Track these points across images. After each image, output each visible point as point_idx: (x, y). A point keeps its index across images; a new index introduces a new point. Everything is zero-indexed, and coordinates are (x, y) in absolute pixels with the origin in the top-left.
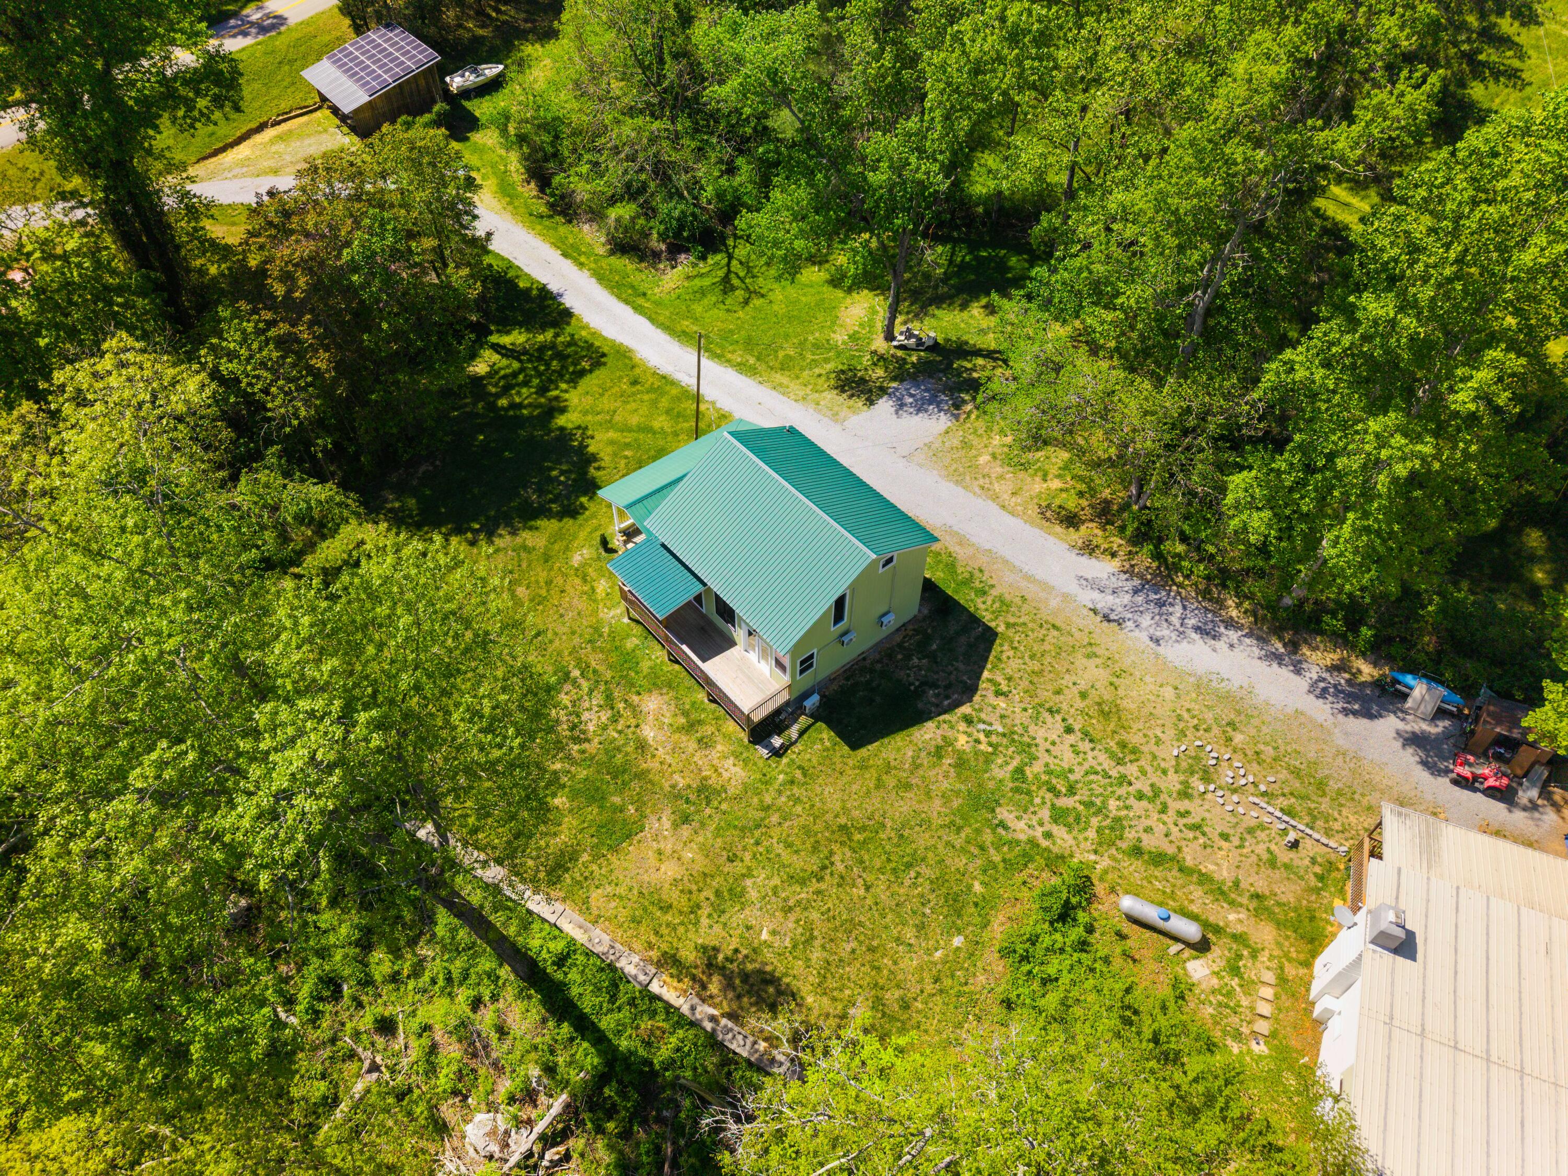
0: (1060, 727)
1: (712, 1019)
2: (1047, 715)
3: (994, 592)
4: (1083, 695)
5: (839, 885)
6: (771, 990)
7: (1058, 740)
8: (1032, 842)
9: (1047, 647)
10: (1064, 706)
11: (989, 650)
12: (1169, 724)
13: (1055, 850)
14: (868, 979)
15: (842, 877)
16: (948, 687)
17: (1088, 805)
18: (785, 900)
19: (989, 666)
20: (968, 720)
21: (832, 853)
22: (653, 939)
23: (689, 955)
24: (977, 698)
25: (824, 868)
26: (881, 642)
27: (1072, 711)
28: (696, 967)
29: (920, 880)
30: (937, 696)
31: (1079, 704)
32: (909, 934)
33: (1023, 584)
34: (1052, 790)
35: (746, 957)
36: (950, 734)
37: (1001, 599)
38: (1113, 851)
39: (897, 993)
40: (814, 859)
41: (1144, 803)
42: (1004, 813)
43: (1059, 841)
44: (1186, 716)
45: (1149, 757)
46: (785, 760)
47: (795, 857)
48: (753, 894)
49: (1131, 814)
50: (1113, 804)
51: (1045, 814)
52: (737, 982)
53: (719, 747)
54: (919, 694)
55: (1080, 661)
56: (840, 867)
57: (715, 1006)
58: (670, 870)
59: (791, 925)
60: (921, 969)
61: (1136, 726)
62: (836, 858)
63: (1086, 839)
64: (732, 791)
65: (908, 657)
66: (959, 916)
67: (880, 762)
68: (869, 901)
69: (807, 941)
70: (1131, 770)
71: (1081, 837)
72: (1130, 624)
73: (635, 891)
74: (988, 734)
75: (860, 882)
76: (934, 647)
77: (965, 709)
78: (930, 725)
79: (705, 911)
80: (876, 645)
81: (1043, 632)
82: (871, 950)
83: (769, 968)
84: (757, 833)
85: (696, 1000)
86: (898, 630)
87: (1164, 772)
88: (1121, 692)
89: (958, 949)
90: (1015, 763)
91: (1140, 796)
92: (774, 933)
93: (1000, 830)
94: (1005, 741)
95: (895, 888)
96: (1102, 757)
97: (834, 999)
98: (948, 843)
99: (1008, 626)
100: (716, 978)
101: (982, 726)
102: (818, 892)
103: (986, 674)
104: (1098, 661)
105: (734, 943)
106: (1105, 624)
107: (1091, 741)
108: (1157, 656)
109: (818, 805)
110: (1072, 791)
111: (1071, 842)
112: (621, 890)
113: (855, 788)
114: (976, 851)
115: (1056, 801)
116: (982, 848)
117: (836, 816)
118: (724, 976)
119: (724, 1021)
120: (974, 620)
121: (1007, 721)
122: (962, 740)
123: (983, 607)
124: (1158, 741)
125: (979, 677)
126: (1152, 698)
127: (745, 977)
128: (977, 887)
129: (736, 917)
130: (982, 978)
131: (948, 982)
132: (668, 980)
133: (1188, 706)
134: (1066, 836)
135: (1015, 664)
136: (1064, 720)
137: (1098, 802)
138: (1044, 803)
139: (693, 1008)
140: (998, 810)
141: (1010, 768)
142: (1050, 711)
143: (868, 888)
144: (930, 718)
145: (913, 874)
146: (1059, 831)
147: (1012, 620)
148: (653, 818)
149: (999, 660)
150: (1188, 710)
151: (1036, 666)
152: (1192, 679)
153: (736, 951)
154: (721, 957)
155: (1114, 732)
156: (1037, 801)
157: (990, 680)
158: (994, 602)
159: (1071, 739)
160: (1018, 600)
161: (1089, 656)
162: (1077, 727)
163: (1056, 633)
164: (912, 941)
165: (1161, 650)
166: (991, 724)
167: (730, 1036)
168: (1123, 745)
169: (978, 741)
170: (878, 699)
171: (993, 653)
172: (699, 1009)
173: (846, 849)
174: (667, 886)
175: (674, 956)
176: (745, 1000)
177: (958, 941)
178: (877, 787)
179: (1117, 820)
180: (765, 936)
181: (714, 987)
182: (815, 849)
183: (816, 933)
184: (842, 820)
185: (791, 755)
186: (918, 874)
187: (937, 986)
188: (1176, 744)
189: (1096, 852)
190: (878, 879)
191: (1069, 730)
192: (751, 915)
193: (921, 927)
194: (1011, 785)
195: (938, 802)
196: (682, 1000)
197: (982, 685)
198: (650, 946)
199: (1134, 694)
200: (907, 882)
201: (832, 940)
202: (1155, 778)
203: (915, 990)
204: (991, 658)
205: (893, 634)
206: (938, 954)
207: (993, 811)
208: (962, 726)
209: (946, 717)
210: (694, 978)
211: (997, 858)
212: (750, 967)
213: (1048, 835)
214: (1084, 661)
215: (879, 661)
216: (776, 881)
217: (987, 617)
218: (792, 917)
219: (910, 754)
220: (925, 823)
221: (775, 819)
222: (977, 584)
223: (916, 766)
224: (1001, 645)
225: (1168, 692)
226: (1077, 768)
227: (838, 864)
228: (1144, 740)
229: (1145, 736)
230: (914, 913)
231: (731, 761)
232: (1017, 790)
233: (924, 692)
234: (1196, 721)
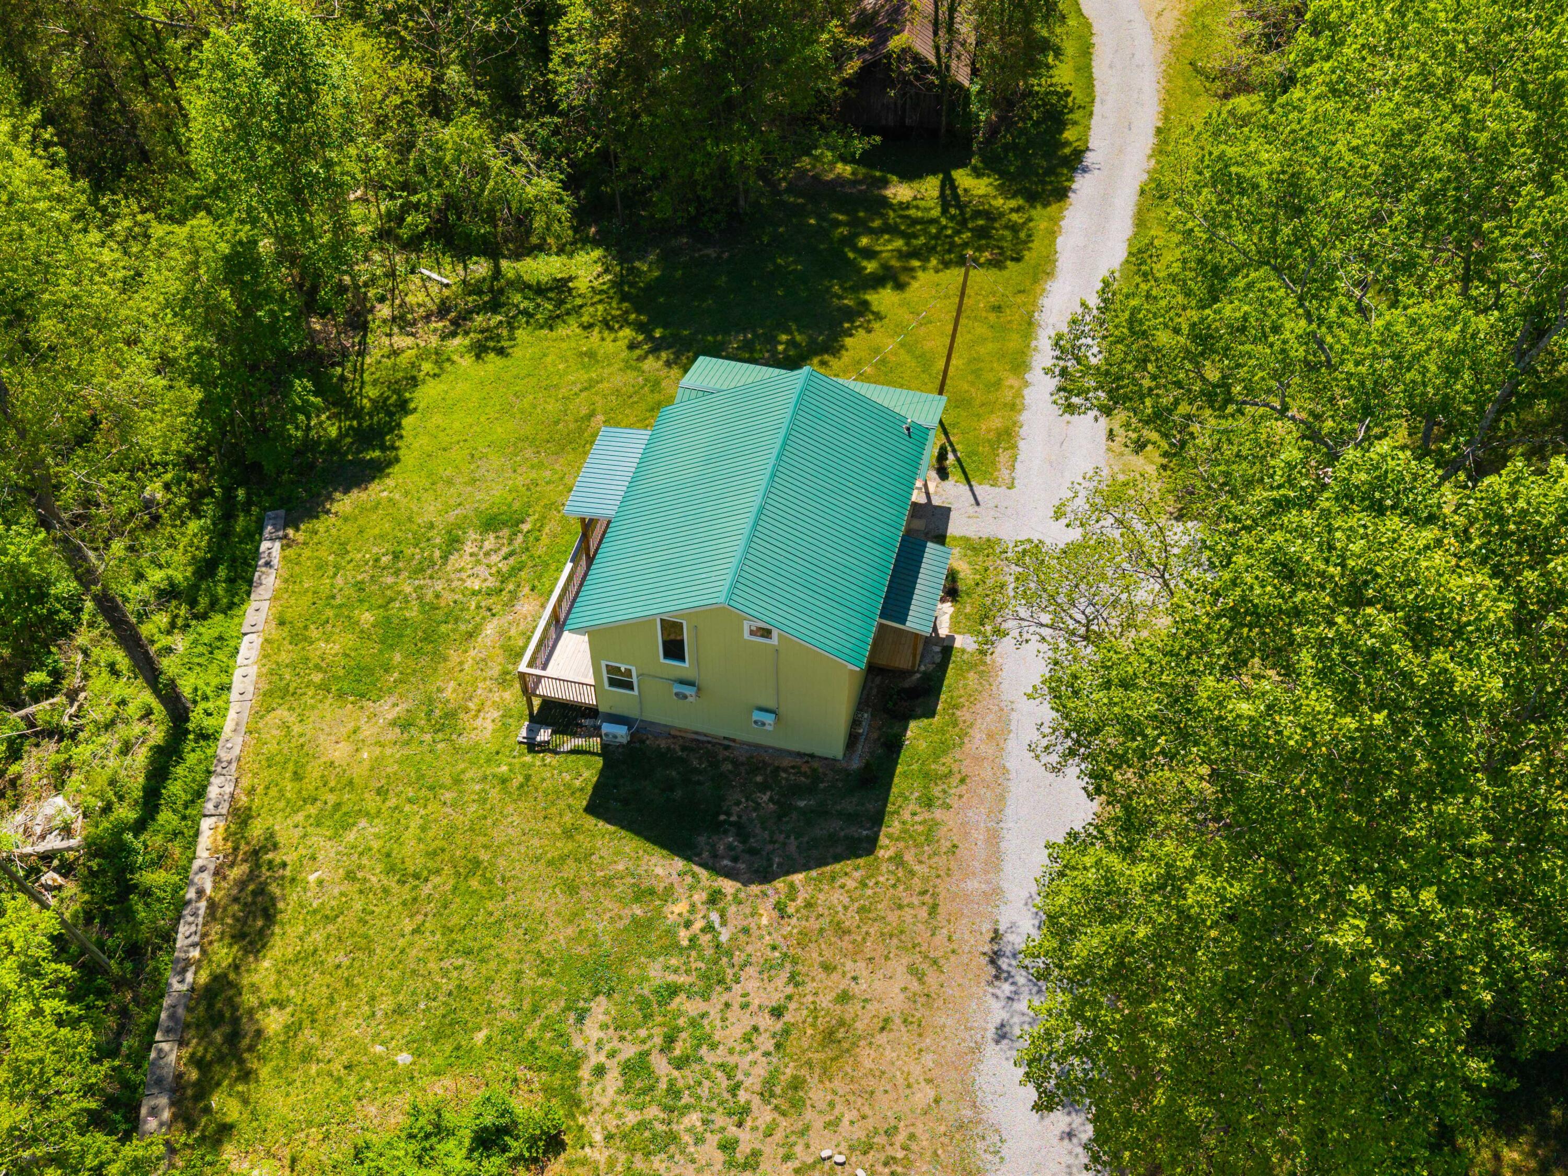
0: (776, 999)
1: (200, 893)
2: (785, 975)
3: (938, 814)
4: (844, 997)
5: (404, 903)
6: (260, 923)
7: (754, 1007)
8: (576, 1061)
9: (892, 917)
10: (810, 986)
11: (837, 859)
12: (870, 1123)
13: (583, 1090)
14: (315, 1002)
15: (415, 900)
16: (753, 852)
17: (673, 1091)
18: (360, 867)
19: (814, 873)
20: (714, 898)
21: (438, 872)
22: (260, 790)
23: (257, 830)
24: (755, 889)
25: (416, 876)
26: (766, 748)
27: (810, 998)
28: (248, 843)
29: (455, 974)
30: (730, 847)
31: (825, 1001)
32: (386, 1004)
33: (979, 835)
34: (670, 1040)
35: (283, 878)
36: (680, 891)
37: (932, 827)
38: (623, 1157)
39: (315, 1040)
40: (420, 861)
41: (719, 1157)
42: (600, 1009)
43: (598, 1088)
44: (901, 1137)
45: (799, 1126)
46: (528, 758)
47: (413, 843)
48: (351, 836)
49: (691, 1149)
50: (694, 1118)
51: (629, 1051)
52: (251, 887)
53: (507, 695)
54: (718, 828)
55: (899, 966)
56: (427, 889)
57: (215, 888)
58: (340, 753)
59: (336, 892)
60: (354, 1042)
61: (837, 1084)
62: (435, 880)
63: (620, 1116)
64: (463, 741)
65: (764, 787)
66: (436, 1041)
67: (587, 845)
68: (401, 943)
69: (327, 917)
70: (763, 1115)
71: (620, 1108)
72: (1007, 988)
73: (302, 740)
74: (709, 928)
75: (419, 918)
76: (802, 804)
77: (728, 886)
78: (679, 864)
79: (312, 810)
80: (758, 746)
81: (915, 901)
82: (348, 982)
83: (281, 905)
84: (423, 793)
85: (212, 867)
86: (800, 755)
87: (787, 1158)
88: (882, 1038)
89: (395, 1064)
90: (682, 979)
91: (728, 1146)
92: (320, 883)
93: (572, 1017)
94: (709, 952)
95: (434, 955)
96: (761, 1071)
97: (277, 985)
98: (520, 973)
99: (898, 860)
100: (245, 867)
101: (715, 917)
102: (385, 890)
103: (798, 878)
104: (915, 986)
105: (290, 857)
106: (984, 960)
107: (778, 1046)
108: (977, 1048)
109: (489, 822)
110: (681, 1063)
111: (606, 1102)
112: (296, 729)
113: (535, 842)
114: (526, 1006)
115: (655, 1052)
116: (535, 1011)
117: (485, 847)
118: (251, 871)
119: (203, 904)
120: (877, 819)
121: (743, 938)
122: (681, 907)
123: (906, 815)
124: (833, 1125)
125: (788, 873)
126: (900, 1080)
127: (261, 891)
128: (480, 1037)
129: (318, 840)
130: (372, 1110)
131: (352, 1079)
132: (221, 830)
133: (919, 1130)
134: (611, 1092)
135: (837, 897)
136: (789, 998)
137: (686, 1099)
138: (643, 1042)
139: (202, 869)
140: (601, 998)
141: (671, 978)
142: (792, 978)
143: (416, 931)
144: (688, 859)
145: (460, 962)
146: (613, 1080)
147: (909, 857)
148: (393, 699)
149: (833, 879)
150: (912, 1137)
151: (851, 919)
152: (968, 1113)
153: (284, 865)
154: (270, 856)
155: (810, 1064)
156: (643, 1033)
157: (792, 886)
158: (924, 822)
159: (766, 1022)
160: (945, 845)
161: (913, 970)
162: (788, 1017)
163: (923, 913)
164: (379, 1014)
165: (991, 1049)
166: (724, 923)
167: (191, 919)
168: (797, 1084)
169: (688, 925)
170: (678, 794)
171: (838, 867)
172: (204, 875)
173: (452, 882)
174: (323, 760)
175: (250, 817)
176: (236, 907)
177: (404, 1058)
178: (550, 863)
179: (673, 1138)
180: (312, 878)
181: (235, 873)
182: (432, 855)
183: (340, 920)
184: (484, 856)
185: (537, 759)
186: (463, 967)
187: (343, 1072)
188: (844, 1147)
189: (609, 1137)
190: (433, 932)
191: (777, 1013)
192: (327, 850)
193: (399, 1011)
194: (646, 992)
195: (570, 931)
196: (206, 854)
197: (780, 884)
198: (251, 791)
199: (889, 1054)
200: (446, 964)
201: (340, 939)
202: (769, 1149)
203: (328, 1053)
204: (828, 868)
205: (790, 753)
206: (379, 1049)
207: (596, 994)
208: (699, 897)
209: (703, 873)
210: (236, 849)
211: (531, 1033)
212: (274, 889)
213: (600, 1071)
214: (901, 969)
215: (735, 763)
216: (376, 845)
217: (892, 827)
218: (346, 887)
219: (621, 867)
220: (532, 936)
221: (449, 796)
222: (936, 791)
223: (607, 883)
224: (856, 869)
225: (924, 1095)
226: (721, 1050)
227: (430, 885)
228: (823, 1106)
229: (832, 1105)
230: (414, 994)
231: (496, 714)
232: (643, 1003)
233: (726, 832)
234: (900, 1155)
